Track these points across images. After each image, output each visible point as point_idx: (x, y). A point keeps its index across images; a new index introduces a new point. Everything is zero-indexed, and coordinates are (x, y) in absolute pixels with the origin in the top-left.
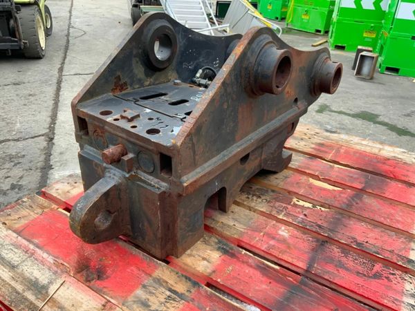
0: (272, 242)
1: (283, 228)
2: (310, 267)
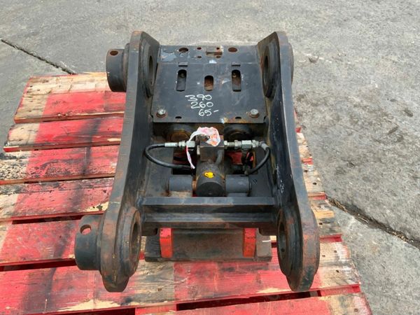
2: (88, 150)
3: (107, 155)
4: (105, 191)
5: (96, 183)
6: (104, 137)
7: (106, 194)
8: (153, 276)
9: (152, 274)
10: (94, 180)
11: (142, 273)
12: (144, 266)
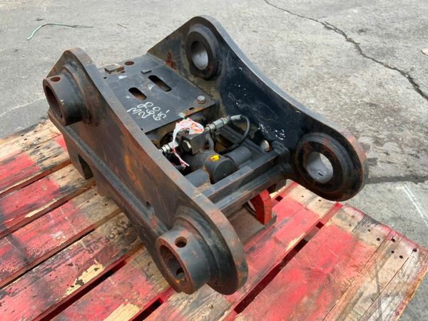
0: (52, 222)
1: (64, 237)
2: (11, 239)
3: (39, 231)
4: (71, 265)
5: (52, 263)
6: (17, 216)
7: (74, 267)
8: (195, 301)
9: (192, 301)
10: (46, 263)
11: (182, 307)
12: (178, 299)
